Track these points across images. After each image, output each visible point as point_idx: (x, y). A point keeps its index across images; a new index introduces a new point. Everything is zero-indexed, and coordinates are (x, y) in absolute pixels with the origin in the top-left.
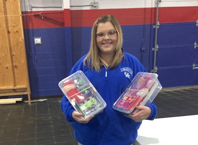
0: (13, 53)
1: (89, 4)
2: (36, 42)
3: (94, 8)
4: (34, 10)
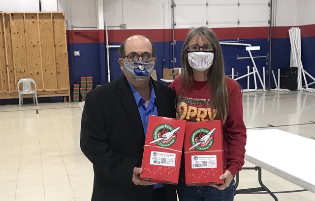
0: (58, 62)
1: (119, 25)
2: (75, 55)
3: (123, 29)
4: (75, 29)
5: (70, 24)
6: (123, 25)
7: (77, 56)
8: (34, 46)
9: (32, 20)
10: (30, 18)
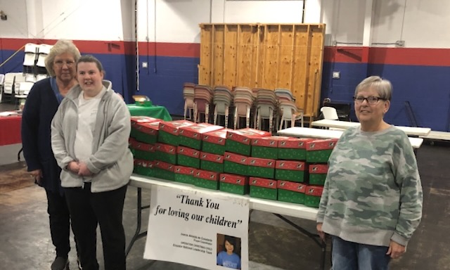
0: (310, 83)
1: (395, 42)
3: (399, 47)
4: (338, 45)
5: (333, 39)
6: (401, 42)
7: (336, 79)
8: (287, 63)
9: (289, 33)
10: (286, 31)
